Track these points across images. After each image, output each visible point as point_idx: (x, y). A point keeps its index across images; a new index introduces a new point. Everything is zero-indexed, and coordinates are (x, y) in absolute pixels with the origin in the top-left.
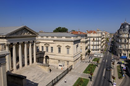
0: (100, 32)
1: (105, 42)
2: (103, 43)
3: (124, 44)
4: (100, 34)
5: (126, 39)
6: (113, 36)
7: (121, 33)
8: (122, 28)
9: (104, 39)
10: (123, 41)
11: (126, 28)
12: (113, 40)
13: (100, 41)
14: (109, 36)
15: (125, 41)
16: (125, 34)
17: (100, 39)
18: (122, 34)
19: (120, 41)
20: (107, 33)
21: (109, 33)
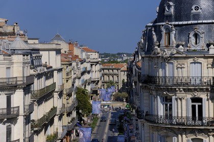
0: (18, 43)
1: (66, 120)
2: (51, 131)
3: (193, 131)
4: (18, 59)
5: (204, 96)
6: (123, 77)
7: (168, 53)
8: (169, 18)
9: (56, 102)
10: (182, 109)
11: (196, 17)
12: (123, 105)
13: (21, 120)
14: (96, 75)
15: (197, 112)
16: (191, 55)
17: (19, 99)
18: (172, 57)
19: (161, 111)
20: (77, 51)
21: (94, 56)
